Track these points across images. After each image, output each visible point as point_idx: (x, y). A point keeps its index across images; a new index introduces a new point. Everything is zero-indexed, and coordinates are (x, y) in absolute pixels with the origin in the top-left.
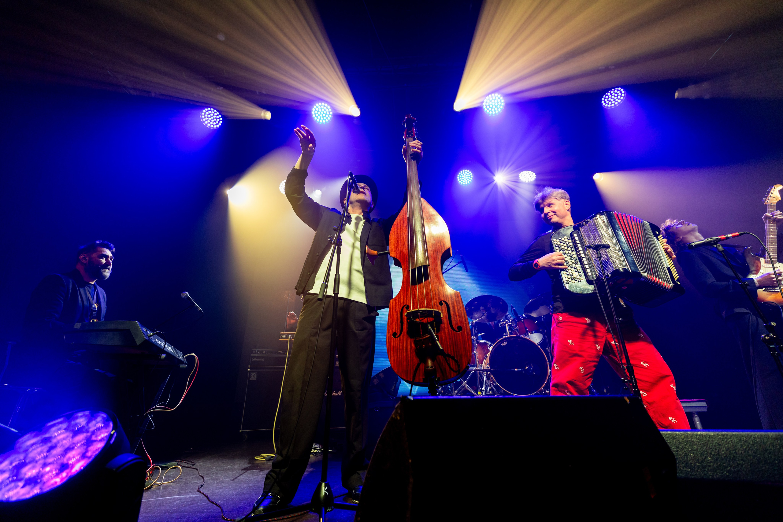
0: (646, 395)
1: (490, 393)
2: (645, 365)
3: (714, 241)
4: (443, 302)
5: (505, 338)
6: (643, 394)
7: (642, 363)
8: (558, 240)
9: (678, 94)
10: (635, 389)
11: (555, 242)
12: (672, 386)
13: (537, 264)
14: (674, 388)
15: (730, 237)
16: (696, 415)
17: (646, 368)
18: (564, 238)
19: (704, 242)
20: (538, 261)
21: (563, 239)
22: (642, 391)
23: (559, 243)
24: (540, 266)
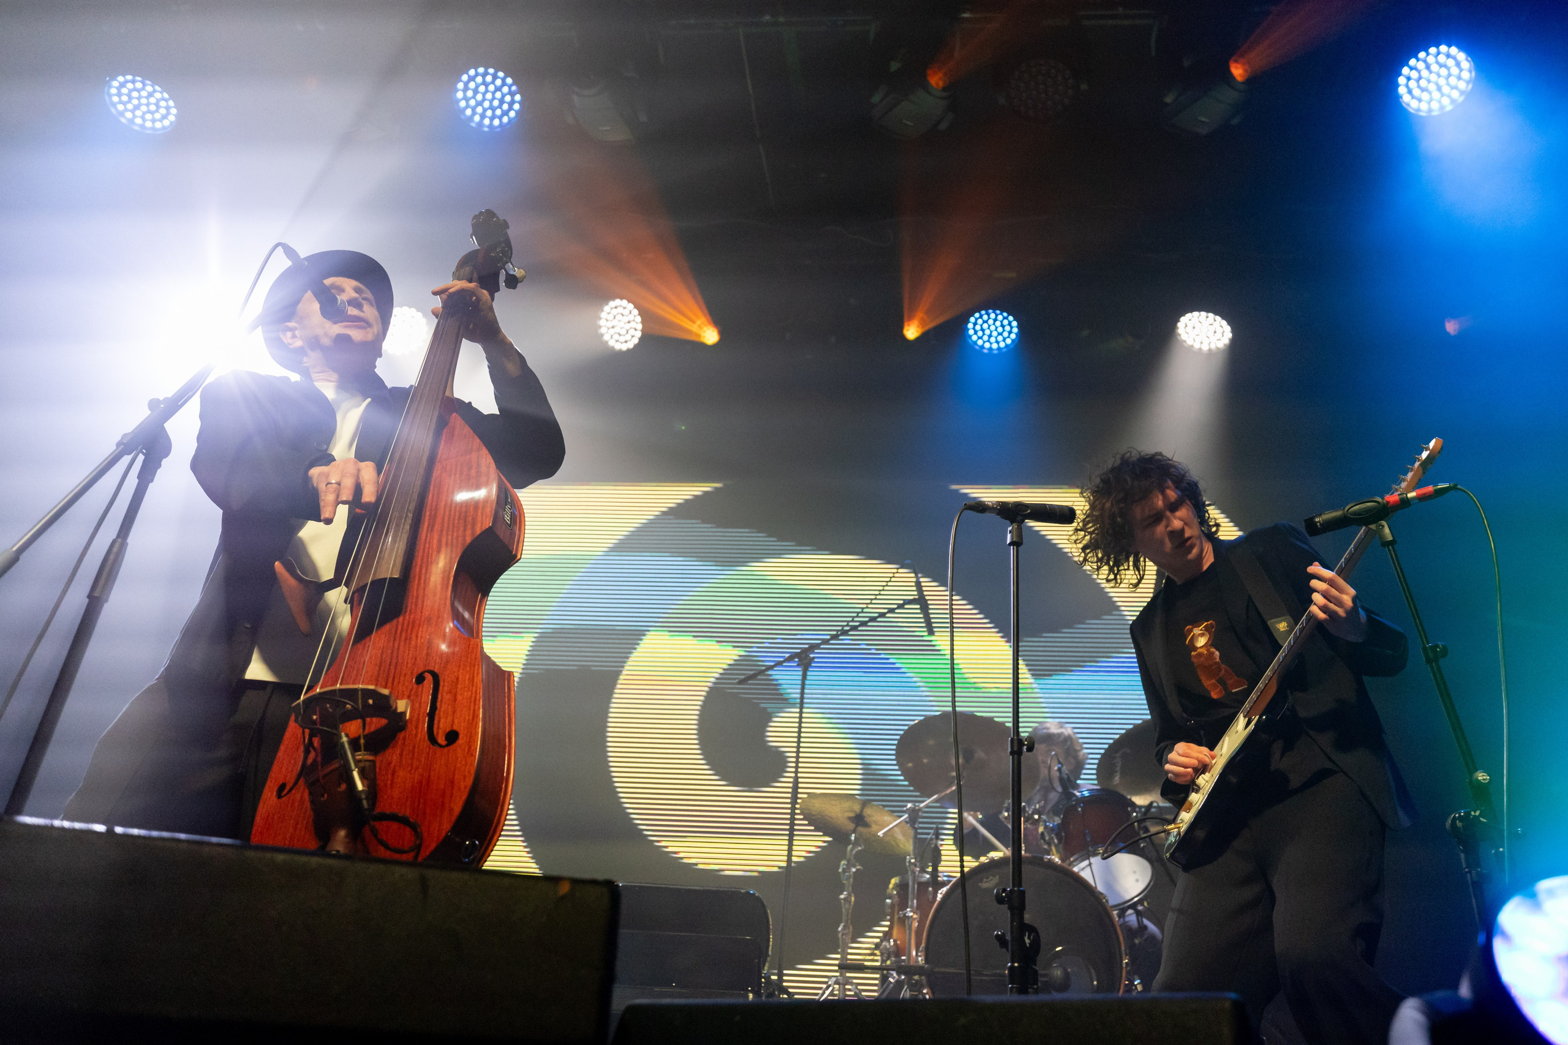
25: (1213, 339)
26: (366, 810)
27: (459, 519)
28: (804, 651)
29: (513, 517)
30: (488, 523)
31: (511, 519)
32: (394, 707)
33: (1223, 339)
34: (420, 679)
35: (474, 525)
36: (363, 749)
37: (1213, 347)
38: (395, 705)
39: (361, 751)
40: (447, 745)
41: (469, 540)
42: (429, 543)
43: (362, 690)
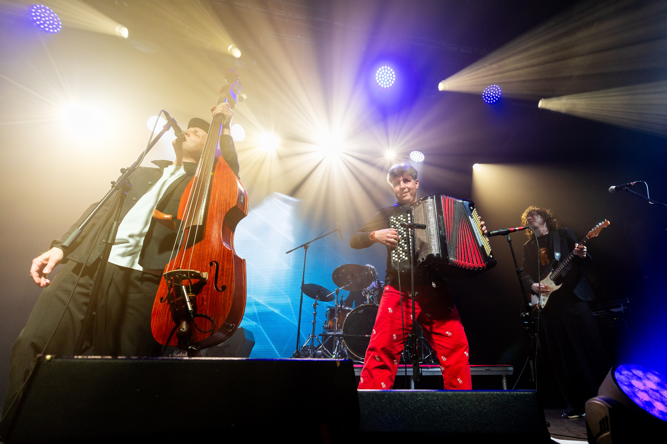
0: (445, 360)
1: (339, 356)
2: (449, 334)
3: (505, 232)
4: (214, 263)
5: (362, 306)
6: (443, 359)
7: (447, 333)
8: (395, 218)
9: (542, 104)
10: (414, 354)
11: (392, 220)
12: (465, 353)
13: (373, 236)
14: (467, 354)
15: (517, 230)
16: (504, 378)
17: (450, 337)
18: (400, 216)
19: (498, 232)
20: (374, 234)
21: (399, 218)
22: (443, 356)
23: (395, 221)
24: (374, 239)
25: (419, 159)
26: (192, 318)
27: (224, 201)
28: (306, 244)
29: (244, 200)
30: (235, 204)
31: (243, 201)
32: (202, 277)
33: (422, 159)
34: (211, 264)
35: (229, 205)
36: (191, 292)
37: (419, 161)
38: (202, 275)
39: (190, 293)
40: (222, 291)
41: (228, 210)
42: (213, 210)
43: (189, 271)
